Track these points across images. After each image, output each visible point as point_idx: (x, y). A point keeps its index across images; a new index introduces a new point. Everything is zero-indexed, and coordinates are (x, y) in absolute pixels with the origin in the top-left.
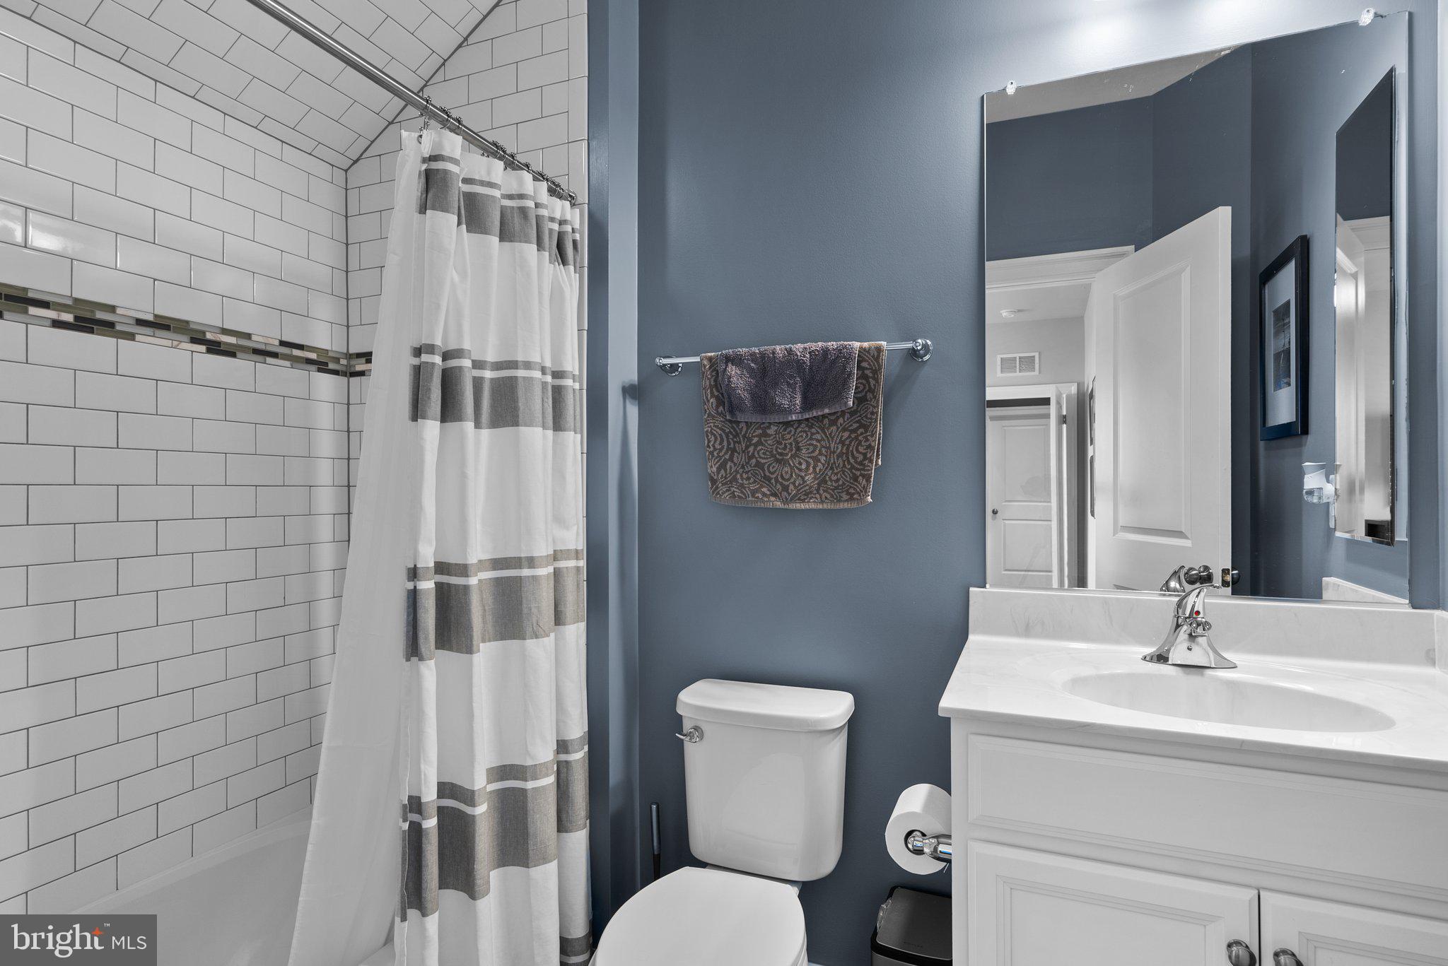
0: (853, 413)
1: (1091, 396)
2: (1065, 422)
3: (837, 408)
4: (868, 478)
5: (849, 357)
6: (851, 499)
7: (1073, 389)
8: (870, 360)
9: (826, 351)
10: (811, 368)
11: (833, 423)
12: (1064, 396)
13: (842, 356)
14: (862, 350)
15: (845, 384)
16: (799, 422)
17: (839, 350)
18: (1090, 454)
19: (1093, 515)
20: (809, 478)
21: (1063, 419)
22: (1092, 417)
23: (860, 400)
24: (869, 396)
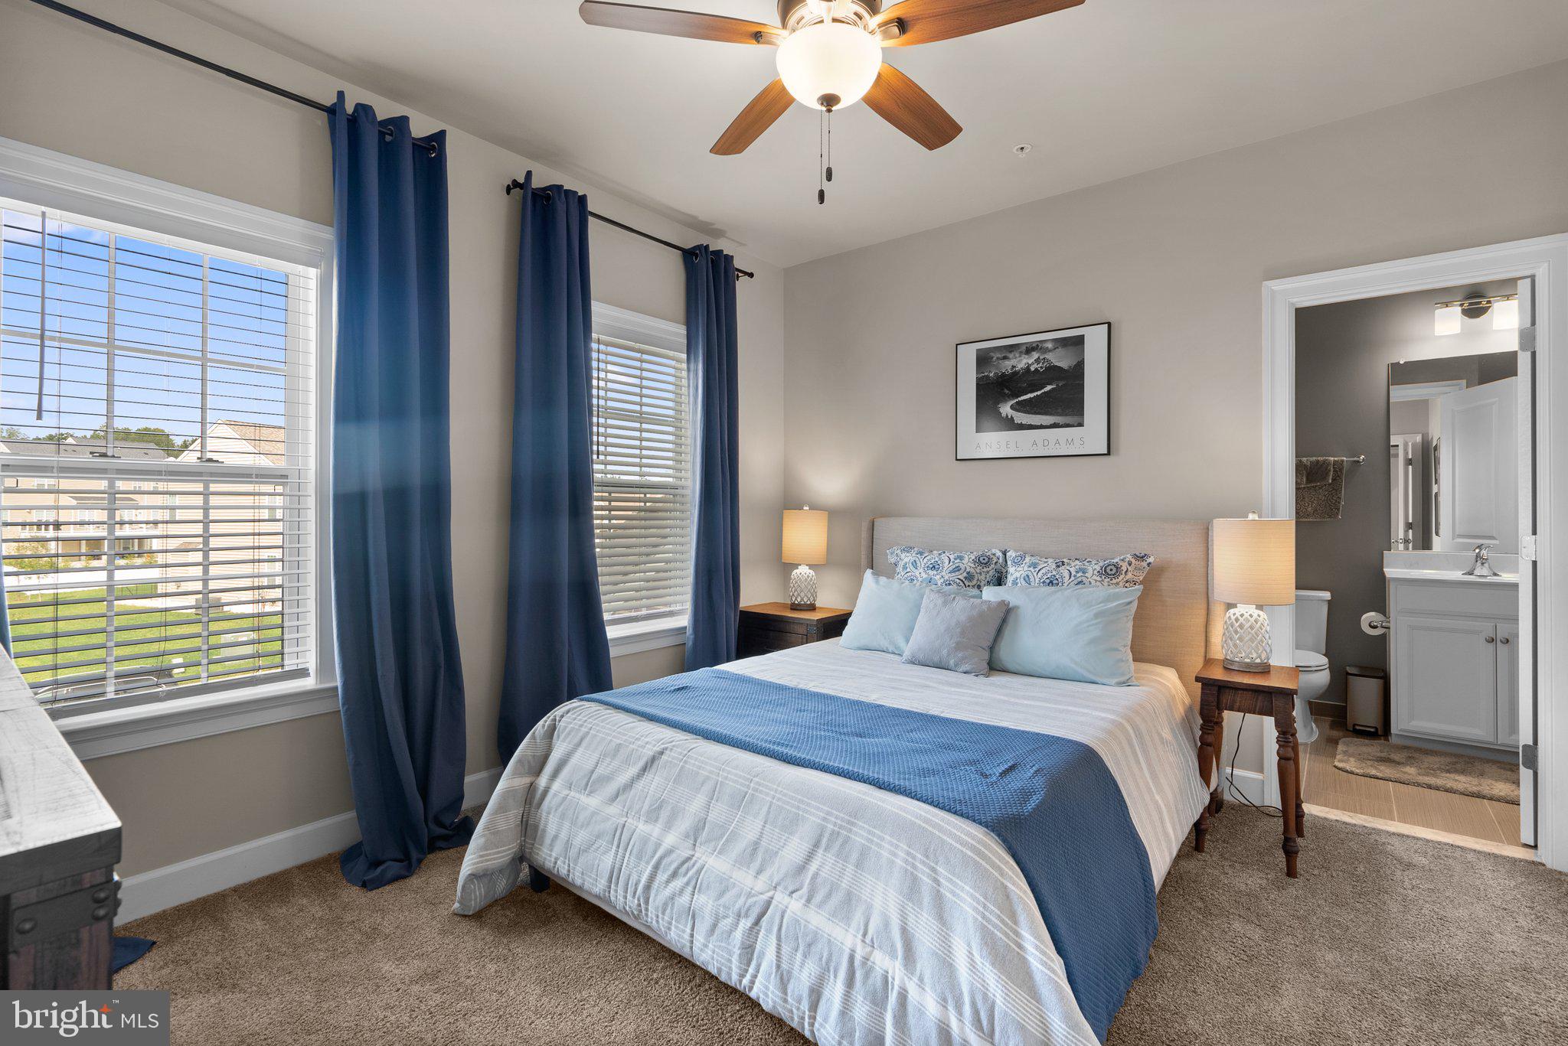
0: (1330, 484)
1: (1436, 448)
2: (1411, 464)
3: (1324, 483)
4: (1338, 509)
5: (1329, 464)
6: (1330, 517)
7: (1419, 438)
8: (1338, 467)
9: (1318, 461)
10: (1310, 468)
11: (1320, 488)
12: (1410, 444)
13: (1326, 463)
14: (1335, 461)
15: (1327, 474)
16: (1304, 488)
17: (1324, 461)
18: (1435, 489)
19: (1437, 534)
20: (1310, 509)
21: (1409, 462)
22: (1437, 462)
23: (1333, 480)
24: (1338, 478)
